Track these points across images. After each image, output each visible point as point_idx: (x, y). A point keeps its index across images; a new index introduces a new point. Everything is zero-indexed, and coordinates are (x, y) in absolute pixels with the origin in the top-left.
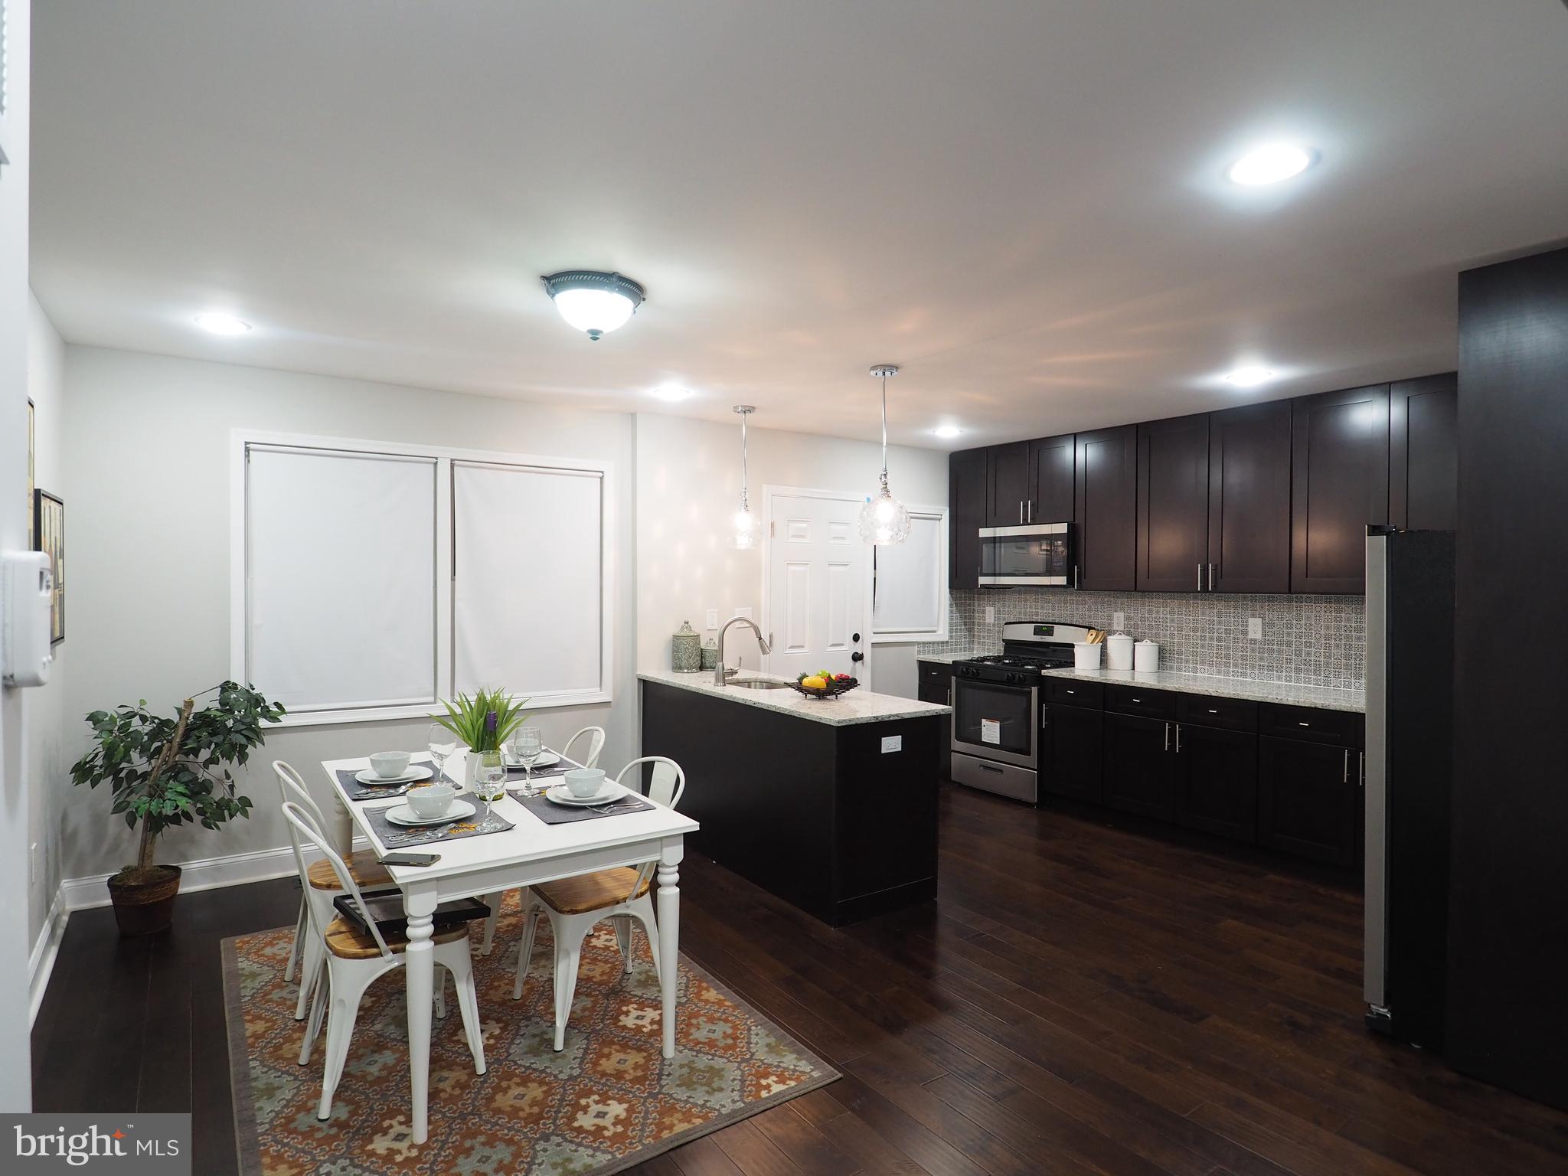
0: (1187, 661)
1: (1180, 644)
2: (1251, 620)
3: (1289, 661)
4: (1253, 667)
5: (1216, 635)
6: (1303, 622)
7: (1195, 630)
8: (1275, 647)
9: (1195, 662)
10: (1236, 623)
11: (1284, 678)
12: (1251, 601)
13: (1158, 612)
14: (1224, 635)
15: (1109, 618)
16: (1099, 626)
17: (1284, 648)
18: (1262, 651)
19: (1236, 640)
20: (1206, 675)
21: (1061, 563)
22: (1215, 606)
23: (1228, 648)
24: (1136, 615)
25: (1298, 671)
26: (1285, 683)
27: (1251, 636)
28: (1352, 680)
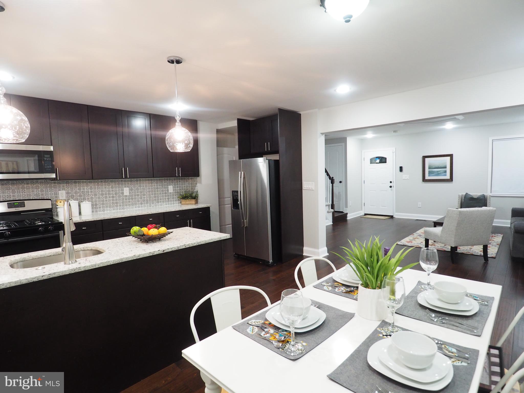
0: (100, 208)
1: (96, 201)
2: (125, 189)
3: (138, 201)
4: (126, 205)
5: (111, 195)
6: (142, 188)
7: (102, 194)
8: (133, 197)
9: (103, 207)
10: (119, 190)
11: (137, 207)
13: (84, 189)
14: (114, 195)
15: (56, 194)
16: (51, 198)
17: (137, 197)
18: (129, 199)
19: (119, 196)
20: (109, 211)
21: (50, 167)
22: (110, 184)
23: (117, 200)
24: (72, 191)
25: (141, 204)
26: (138, 209)
27: (125, 194)
28: (157, 204)
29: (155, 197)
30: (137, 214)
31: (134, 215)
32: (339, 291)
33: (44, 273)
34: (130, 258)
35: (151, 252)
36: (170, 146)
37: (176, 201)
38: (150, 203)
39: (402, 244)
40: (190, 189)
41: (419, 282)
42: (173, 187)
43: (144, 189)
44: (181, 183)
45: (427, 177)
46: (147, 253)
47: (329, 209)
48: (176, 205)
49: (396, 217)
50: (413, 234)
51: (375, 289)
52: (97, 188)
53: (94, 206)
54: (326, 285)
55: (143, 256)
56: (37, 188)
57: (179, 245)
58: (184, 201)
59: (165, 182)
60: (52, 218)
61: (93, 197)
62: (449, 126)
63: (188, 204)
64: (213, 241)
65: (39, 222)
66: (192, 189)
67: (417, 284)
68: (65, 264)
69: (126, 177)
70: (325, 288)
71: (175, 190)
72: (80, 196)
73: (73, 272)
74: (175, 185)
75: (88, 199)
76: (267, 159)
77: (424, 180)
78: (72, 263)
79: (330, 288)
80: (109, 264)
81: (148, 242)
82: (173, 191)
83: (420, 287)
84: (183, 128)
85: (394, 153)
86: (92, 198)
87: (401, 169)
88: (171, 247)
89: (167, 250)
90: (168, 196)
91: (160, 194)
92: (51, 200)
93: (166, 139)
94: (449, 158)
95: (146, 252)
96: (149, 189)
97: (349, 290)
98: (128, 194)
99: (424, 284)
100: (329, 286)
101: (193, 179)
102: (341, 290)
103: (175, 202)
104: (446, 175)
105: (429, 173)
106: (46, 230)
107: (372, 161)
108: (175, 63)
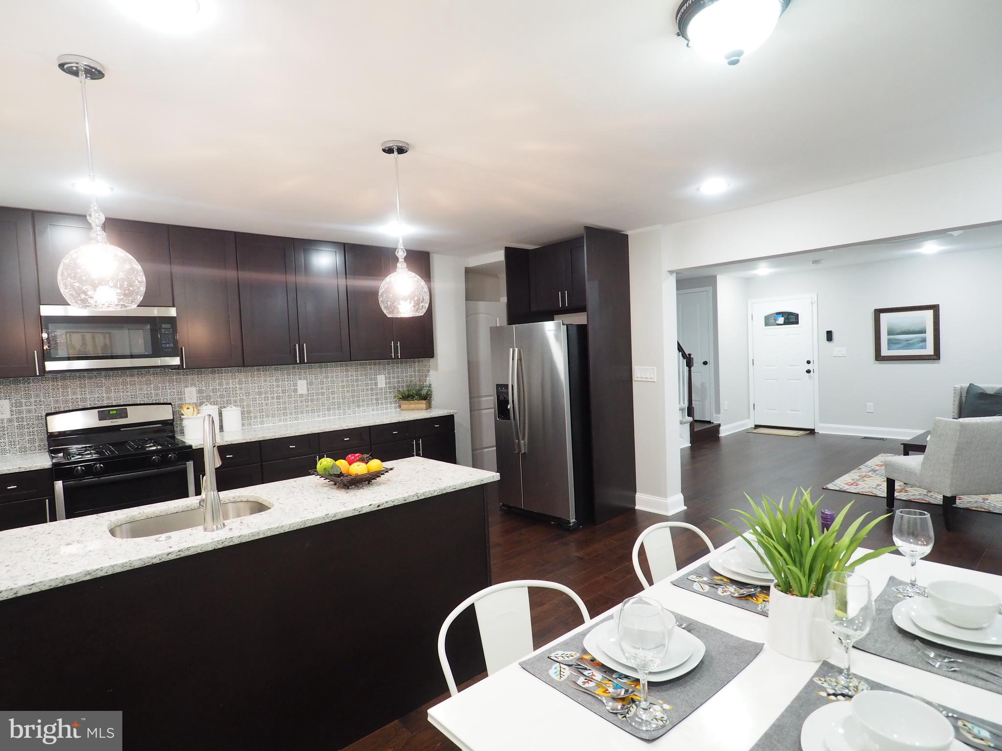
0: (255, 417)
1: (248, 406)
2: (299, 382)
3: (323, 405)
4: (302, 412)
5: (275, 395)
6: (329, 380)
7: (260, 393)
8: (315, 397)
9: (262, 417)
10: (289, 385)
11: (321, 416)
12: (298, 369)
13: (228, 384)
15: (180, 393)
16: (171, 402)
17: (320, 397)
18: (307, 401)
19: (290, 396)
20: (271, 424)
21: (172, 345)
22: (274, 375)
23: (285, 403)
24: (208, 388)
25: (329, 409)
26: (322, 419)
27: (300, 392)
28: (357, 409)
29: (353, 397)
30: (321, 429)
31: (316, 432)
32: (725, 594)
33: (170, 547)
34: (318, 520)
35: (356, 507)
36: (386, 307)
37: (391, 403)
38: (344, 407)
39: (838, 489)
40: (415, 380)
41: (892, 579)
42: (386, 377)
43: (333, 382)
44: (400, 370)
45: (885, 352)
46: (349, 511)
47: (683, 416)
48: (390, 412)
49: (819, 432)
50: (860, 467)
51: (806, 596)
52: (250, 382)
53: (246, 415)
54: (696, 580)
55: (342, 515)
56: (148, 383)
57: (406, 495)
58: (405, 404)
59: (371, 369)
60: (173, 437)
61: (245, 398)
62: (930, 248)
63: (413, 410)
64: (469, 487)
65: (152, 444)
66: (420, 381)
67: (888, 584)
68: (205, 530)
69: (302, 362)
70: (696, 586)
71: (390, 383)
72: (222, 396)
73: (220, 546)
74: (389, 373)
75: (235, 402)
76: (563, 324)
77: (879, 357)
78: (217, 529)
79: (707, 588)
80: (282, 532)
81: (348, 488)
82: (386, 384)
83: (894, 589)
84: (410, 272)
85: (815, 306)
86: (242, 400)
87: (830, 336)
88: (392, 499)
89: (385, 504)
90: (377, 394)
91: (363, 390)
92: (172, 405)
93: (380, 294)
94: (931, 312)
95: (347, 509)
96: (342, 381)
97: (745, 591)
98: (305, 392)
99: (901, 583)
100: (705, 583)
101: (422, 361)
102: (729, 593)
103: (389, 406)
104: (924, 347)
105: (888, 344)
106: (165, 461)
107: (769, 321)
108: (396, 153)
